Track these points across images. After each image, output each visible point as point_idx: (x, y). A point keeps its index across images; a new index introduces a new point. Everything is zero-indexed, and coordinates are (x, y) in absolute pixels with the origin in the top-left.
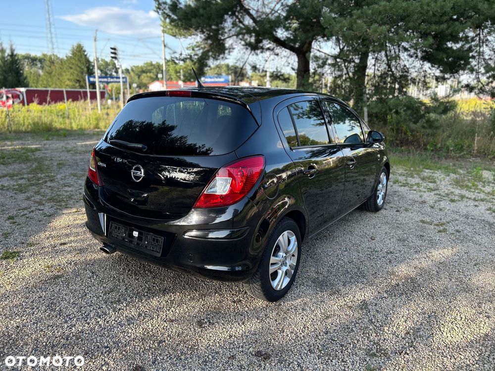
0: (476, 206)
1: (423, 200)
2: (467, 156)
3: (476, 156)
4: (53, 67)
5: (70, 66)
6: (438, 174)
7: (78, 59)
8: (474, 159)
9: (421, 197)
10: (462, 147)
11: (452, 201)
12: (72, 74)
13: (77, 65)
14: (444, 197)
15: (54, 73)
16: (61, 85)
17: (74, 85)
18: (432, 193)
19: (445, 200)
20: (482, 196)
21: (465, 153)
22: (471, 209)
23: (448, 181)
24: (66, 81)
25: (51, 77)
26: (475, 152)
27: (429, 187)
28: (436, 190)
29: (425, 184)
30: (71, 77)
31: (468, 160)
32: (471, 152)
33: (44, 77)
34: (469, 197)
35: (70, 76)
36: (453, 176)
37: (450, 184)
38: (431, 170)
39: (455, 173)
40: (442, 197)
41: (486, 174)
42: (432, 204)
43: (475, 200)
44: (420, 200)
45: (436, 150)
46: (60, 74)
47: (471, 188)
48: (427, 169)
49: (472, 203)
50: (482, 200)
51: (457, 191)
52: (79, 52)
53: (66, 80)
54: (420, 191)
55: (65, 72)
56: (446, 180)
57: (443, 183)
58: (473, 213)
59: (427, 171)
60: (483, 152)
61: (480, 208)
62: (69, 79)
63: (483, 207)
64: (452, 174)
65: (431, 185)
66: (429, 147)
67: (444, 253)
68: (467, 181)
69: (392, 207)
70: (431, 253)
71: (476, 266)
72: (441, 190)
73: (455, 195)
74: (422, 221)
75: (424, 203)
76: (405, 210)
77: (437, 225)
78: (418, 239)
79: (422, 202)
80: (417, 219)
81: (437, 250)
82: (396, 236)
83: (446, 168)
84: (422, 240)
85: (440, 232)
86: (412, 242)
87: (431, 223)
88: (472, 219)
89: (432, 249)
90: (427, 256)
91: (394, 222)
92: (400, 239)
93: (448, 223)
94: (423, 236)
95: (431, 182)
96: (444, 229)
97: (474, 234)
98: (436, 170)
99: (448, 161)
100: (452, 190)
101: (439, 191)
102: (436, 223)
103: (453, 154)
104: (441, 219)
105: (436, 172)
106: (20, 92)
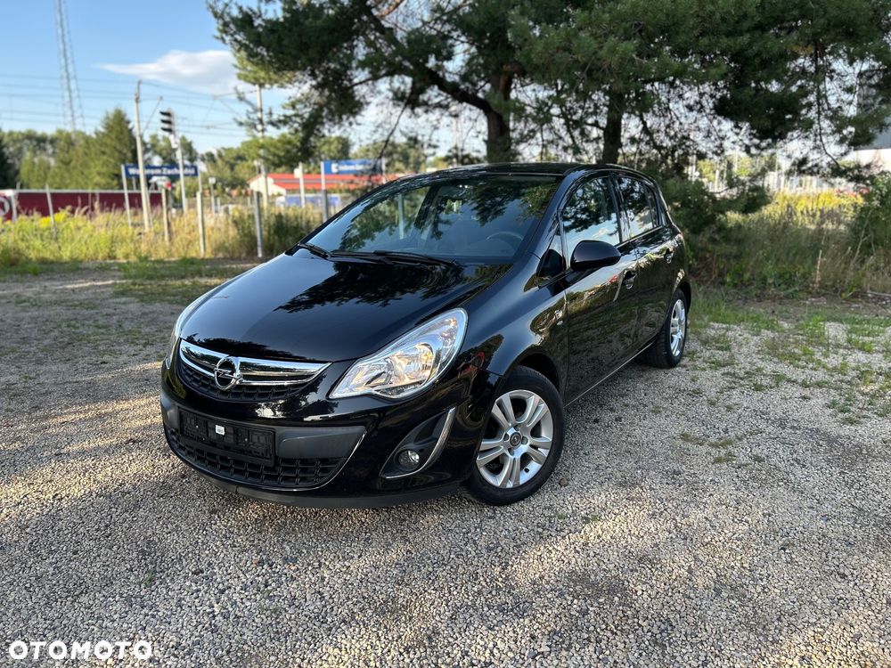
0: (804, 398)
1: (696, 387)
2: (801, 295)
3: (818, 295)
4: (72, 152)
5: (103, 149)
6: (737, 332)
7: (117, 137)
8: (813, 299)
9: (693, 380)
10: (792, 278)
11: (758, 388)
12: (105, 164)
13: (115, 148)
14: (742, 379)
15: (73, 164)
16: (86, 183)
17: (108, 183)
18: (718, 373)
19: (741, 386)
20: (820, 375)
21: (797, 289)
22: (793, 404)
23: (756, 345)
24: (94, 177)
25: (68, 171)
26: (816, 286)
27: (713, 359)
28: (728, 364)
29: (708, 354)
30: (104, 170)
31: (802, 301)
32: (808, 287)
33: (57, 170)
34: (794, 378)
35: (102, 167)
36: (767, 334)
37: (758, 353)
38: (724, 323)
39: (771, 328)
40: (736, 380)
41: (835, 331)
42: (713, 394)
43: (804, 385)
44: (692, 386)
45: (740, 285)
46: (85, 165)
47: (799, 360)
48: (717, 322)
49: (797, 391)
50: (819, 385)
51: (769, 367)
52: (119, 126)
53: (95, 174)
54: (695, 368)
55: (92, 159)
56: (752, 343)
57: (744, 349)
58: (796, 415)
59: (717, 326)
60: (833, 286)
61: (812, 402)
62: (99, 174)
63: (819, 400)
64: (766, 331)
65: (720, 355)
66: (728, 280)
67: (716, 517)
68: (794, 346)
69: (627, 405)
70: (688, 517)
71: (784, 549)
72: (737, 364)
73: (764, 375)
74: (685, 437)
75: (698, 393)
76: (653, 411)
77: (715, 446)
78: (665, 481)
79: (694, 391)
80: (675, 432)
81: (702, 507)
82: (619, 475)
83: (756, 319)
84: (674, 483)
85: (718, 460)
86: (651, 489)
87: (704, 439)
88: (793, 427)
89: (692, 505)
90: (676, 526)
91: (624, 439)
92: (626, 482)
93: (740, 439)
94: (679, 473)
95: (721, 349)
96: (730, 454)
97: (792, 465)
98: (735, 323)
99: (763, 304)
100: (761, 364)
101: (734, 368)
102: (713, 440)
103: (772, 292)
104: (726, 431)
105: (735, 327)
106: (5, 197)
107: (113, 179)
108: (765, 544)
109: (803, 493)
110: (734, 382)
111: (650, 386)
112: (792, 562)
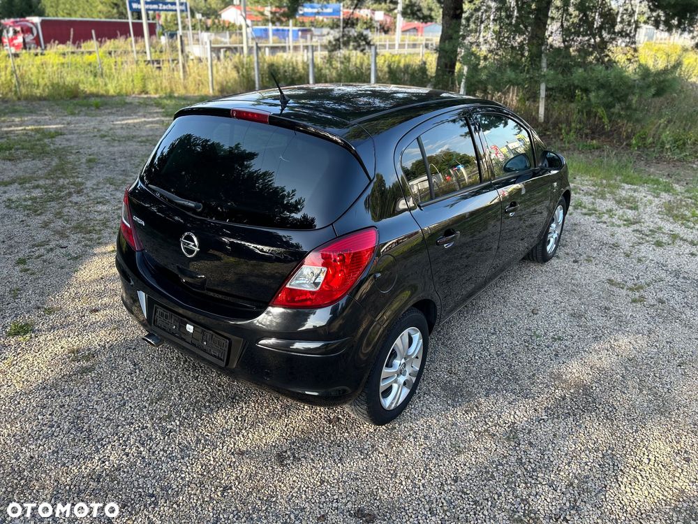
0: (692, 254)
1: (615, 241)
2: (690, 159)
6: (643, 194)
9: (612, 235)
10: (684, 144)
11: (659, 244)
14: (647, 236)
17: (110, 12)
18: (630, 230)
19: (647, 242)
22: (684, 259)
23: (657, 206)
24: (98, 6)
27: (625, 217)
28: (637, 223)
29: (621, 212)
31: (690, 165)
34: (685, 238)
36: (665, 197)
37: (659, 213)
38: (632, 184)
39: (667, 191)
40: (644, 236)
42: (628, 248)
43: (692, 243)
44: (611, 241)
45: (644, 147)
47: (689, 221)
48: (627, 183)
49: (687, 248)
51: (668, 226)
53: (98, 3)
54: (613, 225)
56: (654, 204)
57: (648, 209)
58: (687, 268)
59: (627, 186)
62: (101, 3)
64: (663, 193)
65: (630, 214)
66: (634, 142)
67: (636, 342)
68: (685, 208)
69: (568, 254)
70: (618, 340)
71: (680, 366)
72: (643, 223)
73: (663, 233)
74: (610, 281)
75: (616, 246)
76: (586, 260)
77: (631, 289)
78: (600, 314)
79: (613, 244)
80: (603, 277)
81: (626, 334)
82: (570, 308)
83: (657, 182)
84: (606, 316)
85: (634, 301)
86: (592, 320)
87: (623, 284)
88: (684, 278)
89: (620, 333)
90: (611, 347)
91: (569, 281)
92: (575, 314)
93: (649, 285)
94: (608, 309)
95: (631, 208)
96: (642, 297)
97: (684, 307)
98: (640, 185)
99: (661, 166)
100: (661, 224)
101: (641, 226)
102: (630, 284)
103: (669, 156)
104: (638, 278)
105: (641, 189)
106: (33, 23)
107: (113, 8)
108: (669, 362)
109: (691, 328)
110: (643, 239)
111: (581, 238)
112: (685, 374)
